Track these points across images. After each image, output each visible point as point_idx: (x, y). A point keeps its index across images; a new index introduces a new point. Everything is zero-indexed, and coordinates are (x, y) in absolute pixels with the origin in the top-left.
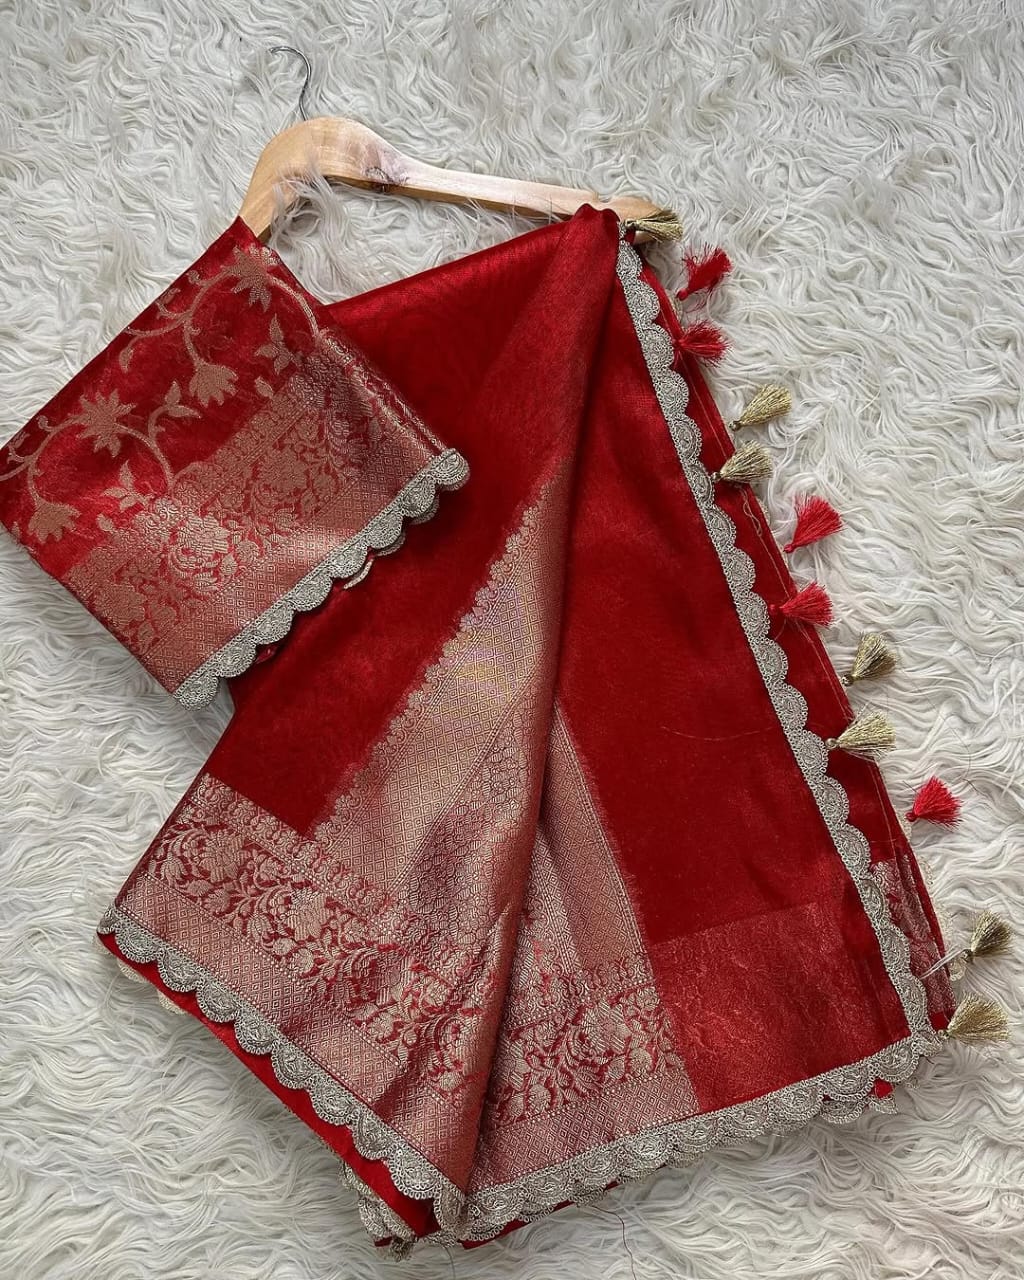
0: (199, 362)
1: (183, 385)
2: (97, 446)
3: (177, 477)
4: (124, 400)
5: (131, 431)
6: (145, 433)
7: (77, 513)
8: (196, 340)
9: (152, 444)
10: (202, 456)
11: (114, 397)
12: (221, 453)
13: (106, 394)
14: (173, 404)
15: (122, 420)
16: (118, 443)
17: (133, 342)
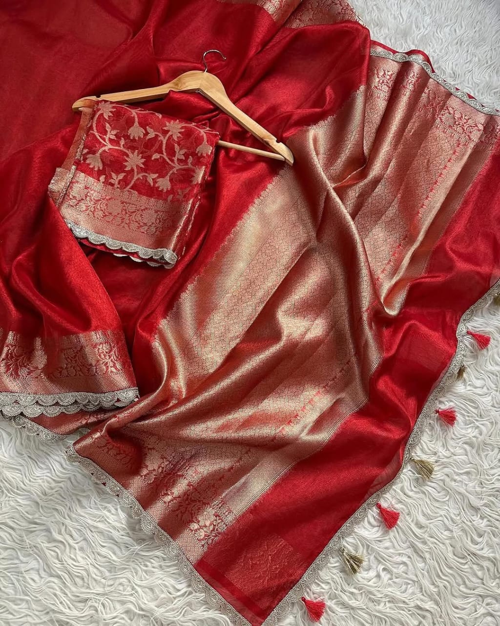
0: (168, 178)
1: (158, 177)
2: (126, 164)
3: (130, 190)
4: (143, 164)
5: (136, 170)
6: (138, 174)
7: (101, 168)
8: (173, 173)
9: (135, 178)
10: (140, 193)
11: (143, 160)
12: (144, 198)
13: (142, 158)
14: (151, 177)
15: (137, 166)
16: (130, 169)
17: (161, 155)
